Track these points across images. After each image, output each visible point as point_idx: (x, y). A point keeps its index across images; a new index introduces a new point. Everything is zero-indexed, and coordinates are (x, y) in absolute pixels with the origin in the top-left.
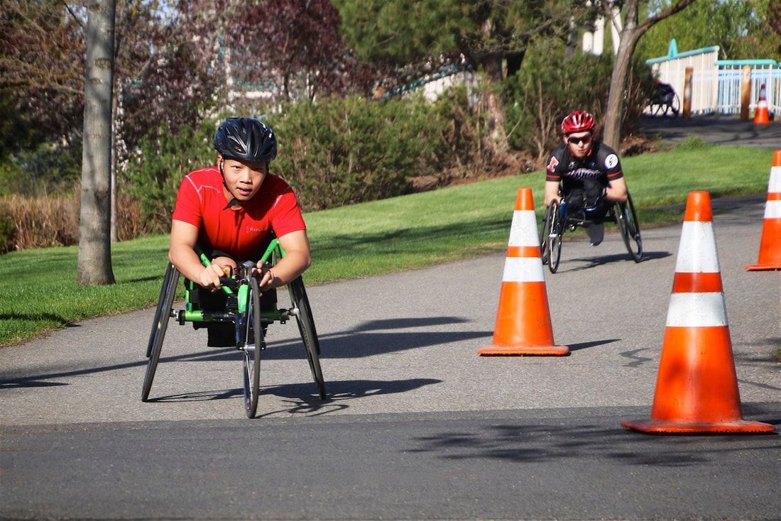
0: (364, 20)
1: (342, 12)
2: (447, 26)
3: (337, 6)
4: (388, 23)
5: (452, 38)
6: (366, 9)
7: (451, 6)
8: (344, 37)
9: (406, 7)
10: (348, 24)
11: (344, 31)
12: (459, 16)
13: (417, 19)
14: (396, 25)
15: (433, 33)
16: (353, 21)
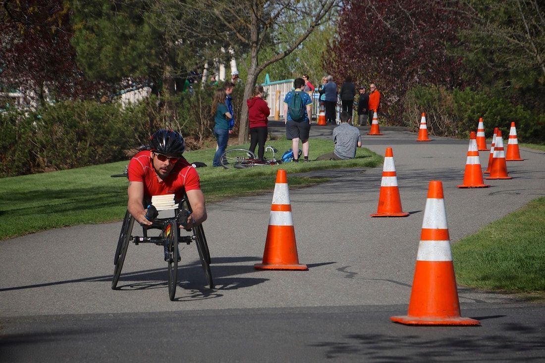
0: (92, 55)
1: (78, 49)
2: (142, 61)
3: (74, 46)
4: (107, 57)
5: (145, 68)
6: (92, 48)
7: (145, 49)
8: (78, 64)
9: (118, 49)
10: (82, 56)
11: (78, 61)
12: (149, 55)
13: (125, 56)
14: (111, 58)
15: (135, 64)
16: (85, 54)
